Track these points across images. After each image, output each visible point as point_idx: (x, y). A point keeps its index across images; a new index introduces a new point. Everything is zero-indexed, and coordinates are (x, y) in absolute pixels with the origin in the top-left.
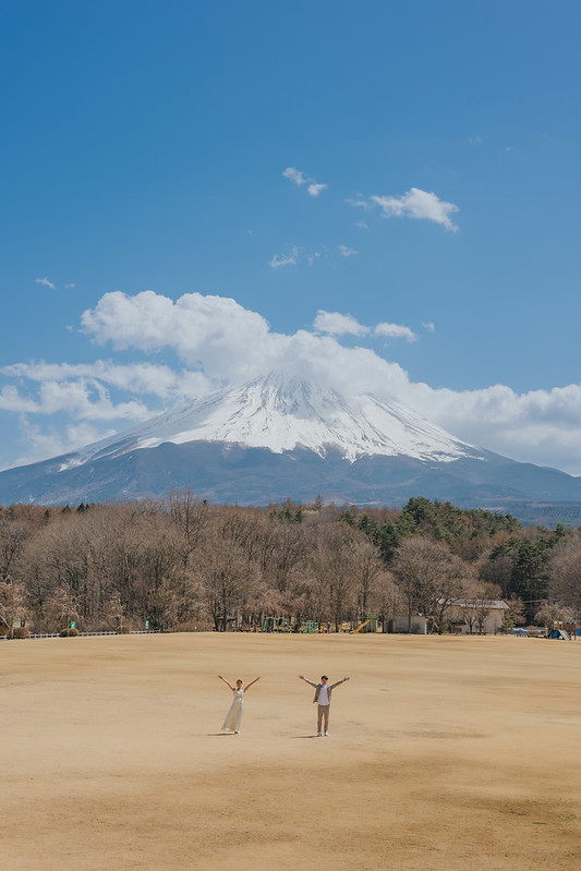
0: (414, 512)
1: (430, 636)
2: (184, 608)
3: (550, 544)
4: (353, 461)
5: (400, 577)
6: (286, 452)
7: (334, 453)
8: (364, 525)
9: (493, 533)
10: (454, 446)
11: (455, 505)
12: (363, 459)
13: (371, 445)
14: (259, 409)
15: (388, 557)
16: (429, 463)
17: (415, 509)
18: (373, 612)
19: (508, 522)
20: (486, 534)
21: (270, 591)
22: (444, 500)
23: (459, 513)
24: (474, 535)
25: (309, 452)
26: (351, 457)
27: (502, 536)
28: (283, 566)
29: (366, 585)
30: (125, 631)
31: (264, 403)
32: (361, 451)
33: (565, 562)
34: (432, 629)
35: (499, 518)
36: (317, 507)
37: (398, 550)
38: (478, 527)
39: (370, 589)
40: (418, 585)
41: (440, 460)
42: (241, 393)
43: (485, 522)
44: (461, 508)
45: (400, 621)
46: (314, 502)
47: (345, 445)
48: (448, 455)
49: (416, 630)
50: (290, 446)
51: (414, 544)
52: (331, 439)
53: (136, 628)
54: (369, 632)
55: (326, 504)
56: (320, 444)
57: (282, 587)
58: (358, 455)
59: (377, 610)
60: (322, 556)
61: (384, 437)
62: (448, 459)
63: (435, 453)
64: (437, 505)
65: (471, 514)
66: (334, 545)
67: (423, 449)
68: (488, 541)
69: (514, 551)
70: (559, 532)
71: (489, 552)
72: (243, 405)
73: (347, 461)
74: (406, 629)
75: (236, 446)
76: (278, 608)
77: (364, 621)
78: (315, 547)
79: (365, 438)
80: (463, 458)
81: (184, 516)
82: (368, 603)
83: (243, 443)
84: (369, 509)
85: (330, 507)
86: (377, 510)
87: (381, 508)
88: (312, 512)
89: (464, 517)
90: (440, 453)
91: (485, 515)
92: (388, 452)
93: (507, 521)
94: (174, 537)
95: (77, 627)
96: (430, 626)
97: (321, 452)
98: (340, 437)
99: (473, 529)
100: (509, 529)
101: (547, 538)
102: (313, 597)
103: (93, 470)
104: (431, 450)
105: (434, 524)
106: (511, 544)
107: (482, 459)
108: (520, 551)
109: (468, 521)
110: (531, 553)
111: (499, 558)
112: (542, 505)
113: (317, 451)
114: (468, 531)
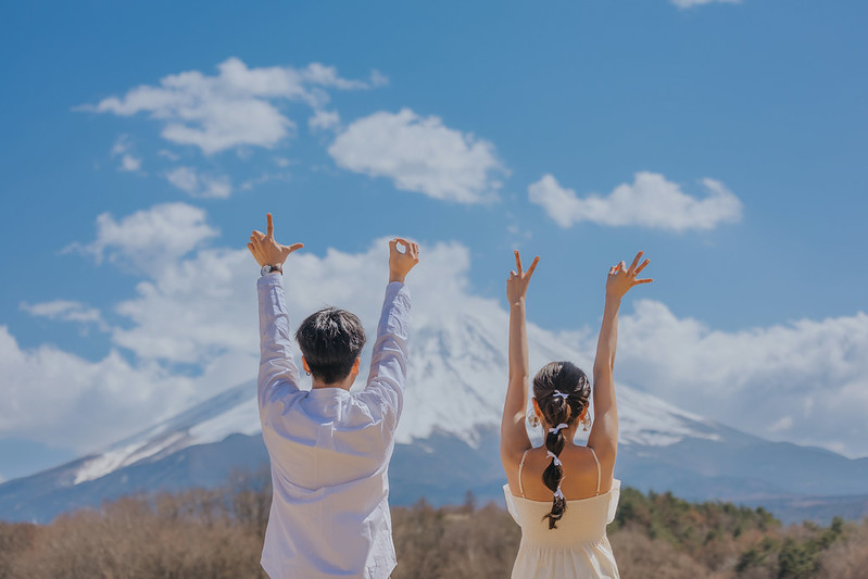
3: (824, 543)
6: (417, 440)
9: (737, 533)
10: (672, 421)
11: (680, 494)
19: (761, 517)
20: (727, 536)
22: (660, 491)
23: (686, 507)
24: (710, 537)
27: (751, 537)
33: (850, 565)
35: (745, 513)
36: (468, 509)
38: (716, 526)
43: (725, 519)
44: (690, 501)
46: (463, 504)
48: (666, 434)
55: (480, 504)
56: (469, 423)
60: (474, 564)
62: (665, 441)
63: (643, 431)
64: (653, 497)
65: (706, 509)
68: (732, 546)
69: (771, 558)
70: (836, 527)
71: (732, 562)
80: (686, 439)
85: (487, 508)
88: (458, 518)
89: (695, 514)
90: (653, 432)
91: (727, 509)
93: (759, 517)
97: (472, 437)
99: (707, 530)
100: (761, 526)
101: (817, 536)
103: (125, 479)
104: (637, 427)
105: (648, 525)
106: (767, 547)
107: (715, 437)
108: (780, 557)
109: (700, 519)
110: (797, 558)
111: (750, 570)
112: (807, 504)
113: (465, 437)
114: (699, 534)
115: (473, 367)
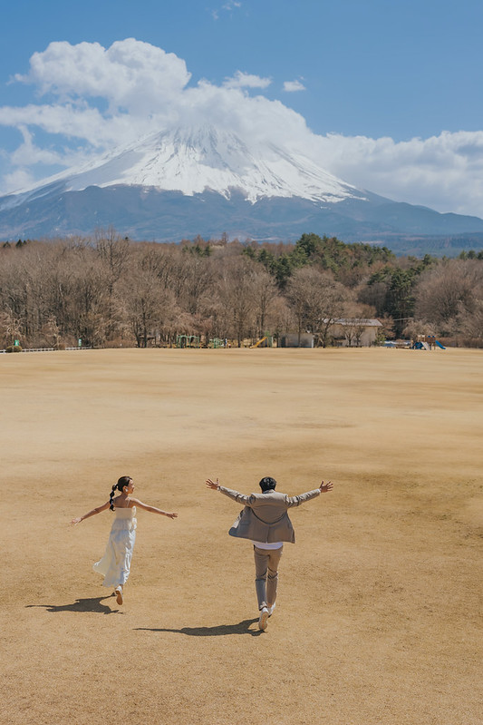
0: (306, 246)
1: (316, 349)
2: (112, 328)
3: (418, 272)
4: (254, 202)
5: (292, 302)
6: (196, 194)
7: (237, 195)
8: (263, 257)
9: (371, 263)
10: (341, 188)
11: (340, 239)
12: (263, 201)
13: (269, 188)
14: (172, 156)
15: (282, 285)
16: (319, 203)
17: (307, 243)
18: (269, 331)
19: (384, 253)
20: (365, 264)
21: (182, 314)
22: (331, 235)
23: (343, 246)
24: (355, 265)
25: (216, 194)
26: (252, 199)
27: (378, 265)
28: (194, 293)
29: (263, 308)
30: (61, 348)
31: (176, 151)
32: (261, 194)
33: (430, 287)
34: (318, 344)
35: (376, 250)
36: (223, 243)
37: (290, 279)
38: (359, 258)
39: (267, 311)
40: (307, 308)
41: (328, 200)
42: (156, 141)
43: (365, 254)
44: (346, 242)
45: (291, 337)
46: (221, 239)
47: (247, 189)
48: (336, 196)
49: (305, 345)
50: (200, 190)
51: (305, 273)
52: (235, 183)
53: (70, 345)
54: (266, 346)
55: (230, 240)
56: (226, 187)
57: (193, 310)
58: (258, 197)
59: (273, 329)
60: (226, 284)
61: (280, 181)
62: (335, 200)
63: (324, 194)
64: (326, 240)
65: (354, 247)
66: (237, 275)
67: (314, 191)
68: (367, 270)
69: (387, 278)
70: (426, 261)
71: (366, 279)
72: (159, 152)
73: (249, 202)
74: (296, 344)
75: (152, 189)
76: (189, 328)
77: (261, 338)
78: (221, 277)
79: (264, 182)
80: (348, 198)
81: (108, 251)
82: (266, 322)
83: (158, 187)
84: (267, 244)
85: (234, 242)
86: (274, 245)
87: (277, 243)
88: (219, 247)
89: (348, 250)
90: (329, 195)
91: (366, 248)
92: (284, 194)
93: (383, 253)
94: (101, 269)
95: (21, 345)
96: (316, 341)
97: (227, 194)
98: (243, 181)
99: (354, 260)
100: (385, 259)
101: (416, 266)
102: (219, 318)
103: (28, 210)
104: (321, 192)
105: (322, 256)
106: (386, 272)
107: (364, 199)
108: (393, 278)
109: (350, 253)
110: (402, 279)
111: (375, 284)
112: (413, 239)
113: (223, 193)
114: (351, 261)
115: (229, 153)
